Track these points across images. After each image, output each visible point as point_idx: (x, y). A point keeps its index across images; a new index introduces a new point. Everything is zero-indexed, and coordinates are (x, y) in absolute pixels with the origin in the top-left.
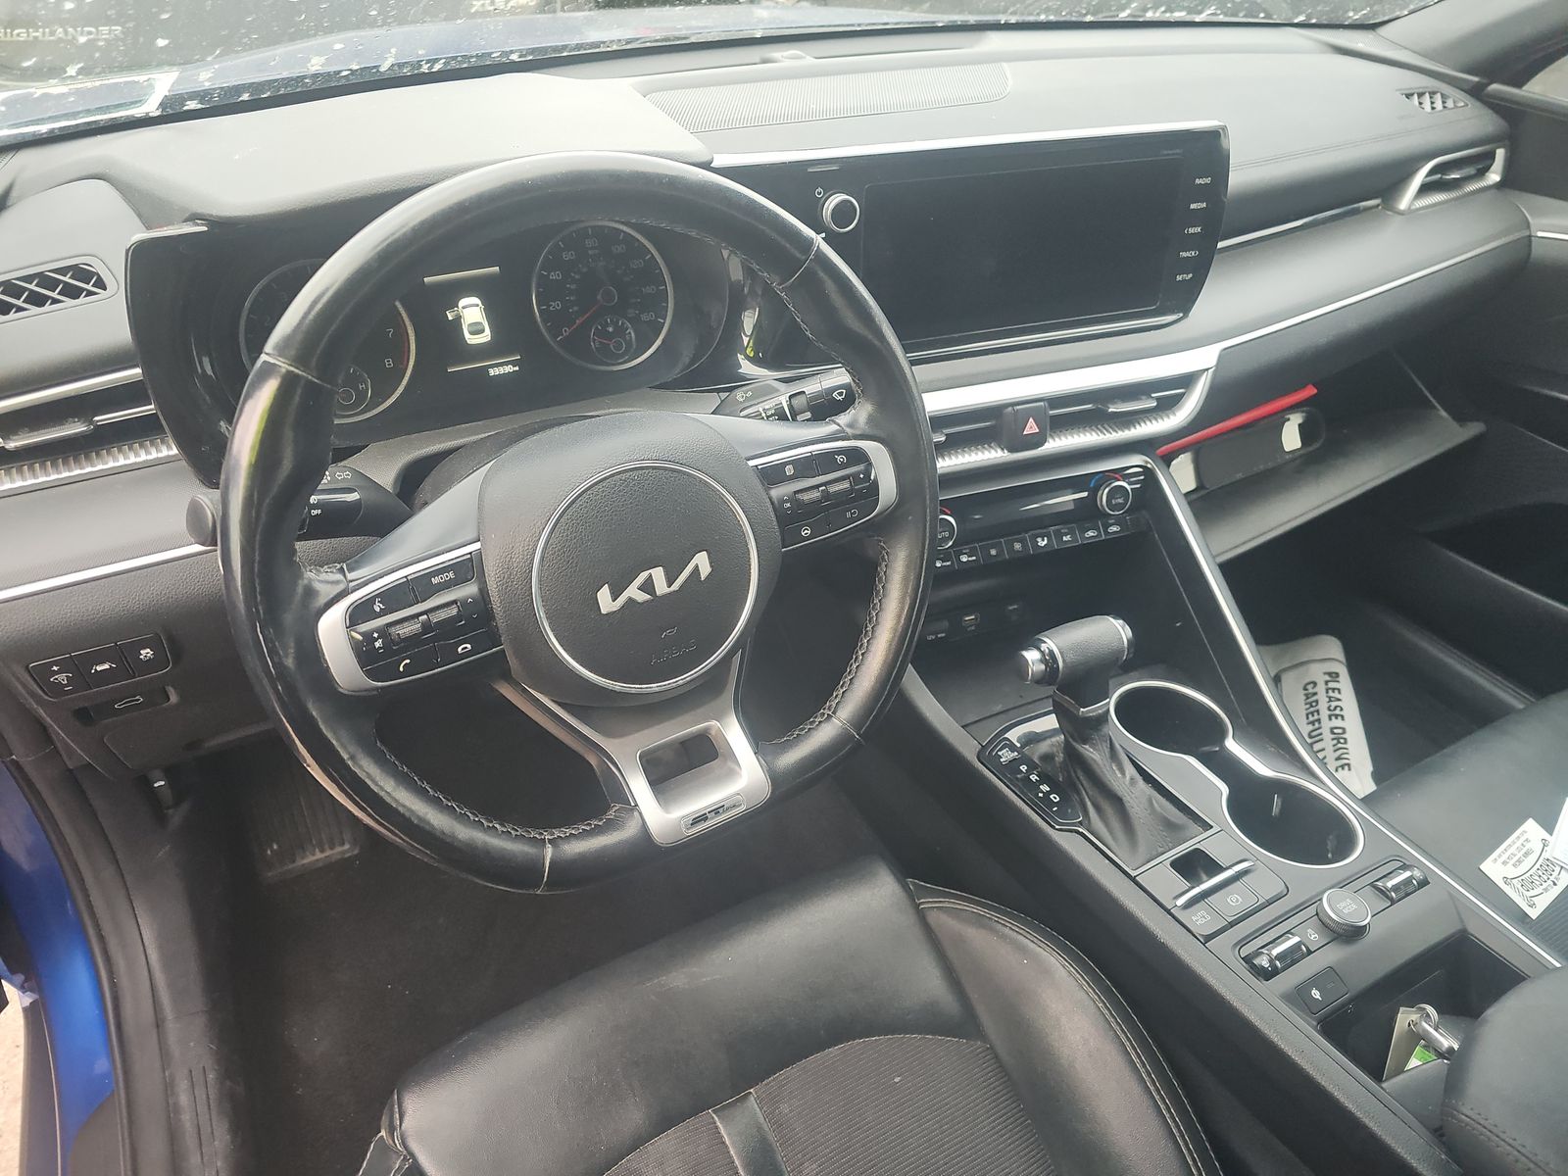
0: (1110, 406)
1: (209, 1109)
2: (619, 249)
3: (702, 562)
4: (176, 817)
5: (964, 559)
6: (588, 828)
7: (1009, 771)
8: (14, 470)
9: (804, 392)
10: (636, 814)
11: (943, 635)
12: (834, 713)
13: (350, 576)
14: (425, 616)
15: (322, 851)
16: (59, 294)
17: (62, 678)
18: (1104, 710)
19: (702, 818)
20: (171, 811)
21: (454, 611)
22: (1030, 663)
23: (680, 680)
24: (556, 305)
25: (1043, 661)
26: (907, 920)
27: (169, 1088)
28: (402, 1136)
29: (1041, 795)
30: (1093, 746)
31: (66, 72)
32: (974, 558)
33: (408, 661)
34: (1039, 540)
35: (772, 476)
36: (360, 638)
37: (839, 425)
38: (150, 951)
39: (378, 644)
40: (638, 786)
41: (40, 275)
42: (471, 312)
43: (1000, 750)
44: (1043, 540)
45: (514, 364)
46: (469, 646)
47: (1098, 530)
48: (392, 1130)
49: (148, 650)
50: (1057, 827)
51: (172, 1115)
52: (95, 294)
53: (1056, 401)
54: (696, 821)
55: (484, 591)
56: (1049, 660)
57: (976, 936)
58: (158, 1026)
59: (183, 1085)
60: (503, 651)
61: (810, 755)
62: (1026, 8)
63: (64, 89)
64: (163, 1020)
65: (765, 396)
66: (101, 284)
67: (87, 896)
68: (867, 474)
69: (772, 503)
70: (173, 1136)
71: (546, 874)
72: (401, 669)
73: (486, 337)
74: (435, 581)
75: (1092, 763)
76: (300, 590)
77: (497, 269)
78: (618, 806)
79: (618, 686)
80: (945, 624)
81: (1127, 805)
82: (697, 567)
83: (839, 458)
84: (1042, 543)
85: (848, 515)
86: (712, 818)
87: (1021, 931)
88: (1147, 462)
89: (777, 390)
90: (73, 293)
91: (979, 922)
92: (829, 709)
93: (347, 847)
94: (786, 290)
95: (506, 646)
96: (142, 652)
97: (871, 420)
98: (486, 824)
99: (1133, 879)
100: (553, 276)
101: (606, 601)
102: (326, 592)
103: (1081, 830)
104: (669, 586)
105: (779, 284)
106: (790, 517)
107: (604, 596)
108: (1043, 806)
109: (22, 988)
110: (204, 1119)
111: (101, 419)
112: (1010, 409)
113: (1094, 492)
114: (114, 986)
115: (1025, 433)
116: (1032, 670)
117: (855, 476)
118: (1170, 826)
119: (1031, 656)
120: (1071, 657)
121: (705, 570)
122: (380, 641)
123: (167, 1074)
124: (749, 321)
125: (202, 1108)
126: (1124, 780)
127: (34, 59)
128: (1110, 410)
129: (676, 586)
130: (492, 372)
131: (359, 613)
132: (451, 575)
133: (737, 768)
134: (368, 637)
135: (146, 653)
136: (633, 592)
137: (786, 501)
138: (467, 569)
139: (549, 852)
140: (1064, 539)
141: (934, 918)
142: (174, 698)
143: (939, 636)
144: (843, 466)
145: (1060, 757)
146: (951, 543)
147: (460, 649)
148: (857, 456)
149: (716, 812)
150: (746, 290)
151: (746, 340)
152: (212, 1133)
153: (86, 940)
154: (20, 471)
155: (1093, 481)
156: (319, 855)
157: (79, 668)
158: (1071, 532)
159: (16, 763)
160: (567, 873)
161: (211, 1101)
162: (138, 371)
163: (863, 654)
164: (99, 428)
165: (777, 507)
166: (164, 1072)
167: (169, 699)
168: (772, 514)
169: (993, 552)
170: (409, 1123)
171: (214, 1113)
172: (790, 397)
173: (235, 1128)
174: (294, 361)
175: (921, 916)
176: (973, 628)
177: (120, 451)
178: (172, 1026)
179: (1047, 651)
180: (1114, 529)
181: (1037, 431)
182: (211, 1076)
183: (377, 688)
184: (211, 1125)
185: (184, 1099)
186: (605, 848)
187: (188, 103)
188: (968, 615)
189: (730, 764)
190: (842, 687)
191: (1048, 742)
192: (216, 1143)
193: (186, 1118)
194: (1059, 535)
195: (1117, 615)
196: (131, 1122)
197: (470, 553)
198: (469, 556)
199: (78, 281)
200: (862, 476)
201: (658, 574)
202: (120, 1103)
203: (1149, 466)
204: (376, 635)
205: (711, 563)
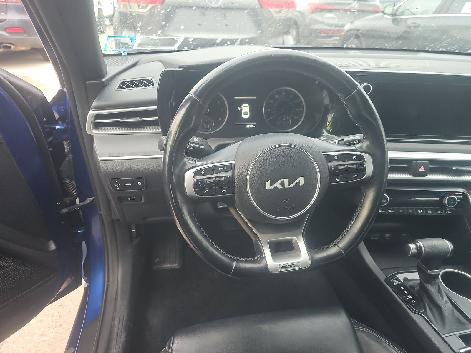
0: (453, 167)
1: (122, 329)
2: (292, 96)
3: (301, 180)
4: (136, 241)
5: (390, 211)
6: (248, 260)
7: (397, 288)
8: (121, 128)
9: (344, 140)
10: (264, 260)
11: (377, 238)
12: (337, 244)
13: (197, 163)
14: (215, 179)
15: (170, 264)
16: (142, 85)
17: (117, 185)
18: (438, 273)
19: (285, 267)
20: (134, 240)
21: (223, 179)
22: (411, 248)
23: (287, 218)
24: (270, 110)
25: (416, 248)
26: (348, 332)
27: (113, 319)
28: (172, 349)
29: (408, 299)
30: (432, 286)
31: (158, 33)
32: (394, 212)
33: (207, 191)
34: (419, 210)
35: (330, 158)
36: (196, 181)
37: (355, 147)
38: (119, 278)
39: (200, 183)
40: (267, 252)
41: (139, 80)
42: (245, 109)
43: (394, 280)
44: (420, 211)
45: (254, 125)
46: (225, 191)
47: (442, 211)
48: (169, 347)
49: (140, 182)
50: (413, 312)
51: (112, 327)
52: (151, 86)
53: (433, 162)
54: (284, 267)
55: (233, 175)
56: (419, 249)
57: (374, 345)
58: (115, 300)
59: (117, 319)
60: (235, 195)
61: (327, 256)
62: (435, 45)
63: (156, 38)
64: (117, 299)
65: (331, 139)
66: (153, 85)
67: (108, 257)
68: (363, 164)
69: (328, 167)
70: (111, 333)
71: (233, 270)
72: (205, 193)
73: (248, 116)
74: (220, 169)
75: (430, 291)
76: (182, 163)
77: (255, 97)
78: (259, 256)
79: (267, 214)
80: (378, 235)
81: (443, 310)
82: (299, 181)
83: (354, 157)
84: (420, 212)
85: (354, 177)
86: (289, 268)
87: (393, 347)
88: (465, 191)
89: (334, 138)
90: (146, 85)
91: (377, 340)
92: (335, 243)
93: (176, 265)
94: (346, 100)
95: (236, 194)
96: (138, 182)
97: (367, 147)
98: (218, 249)
99: (442, 338)
100: (271, 102)
101: (268, 186)
102: (189, 165)
103: (423, 315)
104: (289, 186)
105: (343, 98)
106: (334, 173)
107: (268, 184)
108: (408, 303)
109: (86, 281)
110: (120, 331)
111: (144, 119)
112: (415, 162)
113: (442, 198)
114: (108, 285)
115: (419, 170)
116: (412, 252)
117: (359, 164)
118: (459, 322)
119: (412, 246)
120: (428, 249)
121: (302, 183)
122: (201, 182)
123: (114, 315)
124: (330, 118)
125: (120, 328)
126: (443, 302)
127: (151, 27)
128: (453, 168)
129: (291, 186)
130: (247, 126)
131: (196, 174)
132: (225, 168)
133: (300, 254)
134: (198, 181)
135: (139, 183)
136: (277, 185)
137: (333, 167)
138: (229, 168)
139: (235, 264)
140: (429, 212)
141: (359, 334)
142: (143, 201)
143: (376, 238)
144: (355, 160)
145: (417, 288)
146: (386, 204)
147: (222, 191)
148: (360, 158)
149: (291, 266)
150: (330, 107)
151: (328, 124)
152: (121, 335)
153: (105, 268)
154: (122, 129)
155: (443, 194)
156: (168, 265)
157: (122, 182)
158: (431, 210)
159: (101, 214)
160: (239, 272)
161: (123, 326)
162: (156, 107)
163: (351, 226)
164: (143, 121)
165: (330, 169)
166: (113, 314)
167: (142, 200)
168: (328, 171)
169: (401, 211)
170: (175, 346)
171: (123, 330)
172: (339, 141)
173: (127, 337)
174: (196, 96)
175: (355, 332)
176: (388, 239)
177: (147, 128)
178: (119, 301)
179: (419, 246)
180: (449, 212)
181: (424, 171)
182: (125, 319)
183: (197, 197)
184: (121, 333)
185: (116, 323)
186: (252, 268)
187: (185, 48)
188: (387, 234)
189: (298, 252)
190: (341, 236)
191: (413, 282)
192: (121, 339)
193: (115, 329)
194: (427, 210)
195: (448, 240)
196: (101, 325)
197: (232, 163)
198: (231, 164)
199: (147, 83)
200: (361, 164)
201: (286, 181)
202: (100, 319)
203: (465, 193)
204: (200, 180)
205: (304, 181)
